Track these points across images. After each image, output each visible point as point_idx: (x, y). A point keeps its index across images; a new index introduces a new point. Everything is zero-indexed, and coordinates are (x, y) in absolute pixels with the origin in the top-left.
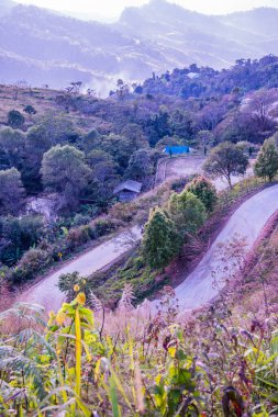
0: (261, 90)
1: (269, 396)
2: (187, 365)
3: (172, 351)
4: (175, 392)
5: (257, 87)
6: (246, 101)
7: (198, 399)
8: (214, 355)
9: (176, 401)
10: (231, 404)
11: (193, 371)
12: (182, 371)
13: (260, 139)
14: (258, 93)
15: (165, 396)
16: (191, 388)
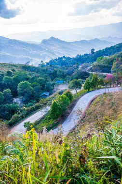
0: (85, 64)
1: (92, 156)
2: (68, 149)
3: (63, 144)
4: (65, 157)
5: (83, 63)
6: (80, 67)
7: (72, 159)
8: (76, 145)
9: (65, 160)
10: (82, 160)
11: (70, 150)
12: (67, 151)
13: (85, 78)
14: (84, 64)
15: (62, 159)
16: (69, 156)
